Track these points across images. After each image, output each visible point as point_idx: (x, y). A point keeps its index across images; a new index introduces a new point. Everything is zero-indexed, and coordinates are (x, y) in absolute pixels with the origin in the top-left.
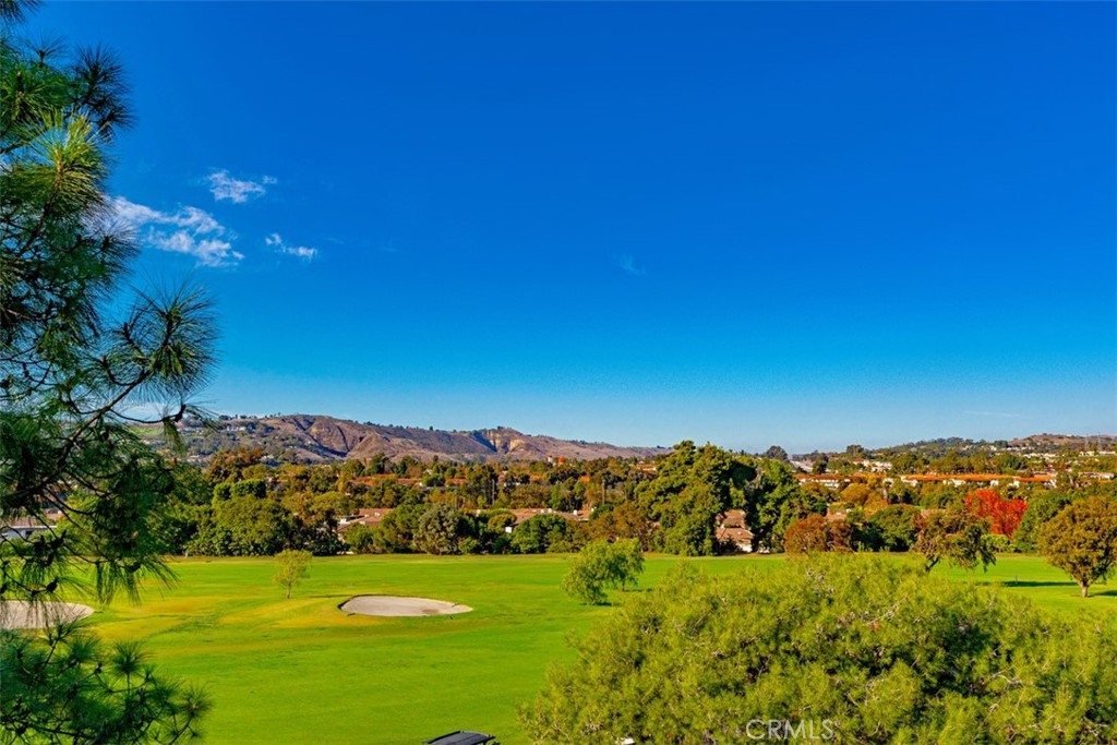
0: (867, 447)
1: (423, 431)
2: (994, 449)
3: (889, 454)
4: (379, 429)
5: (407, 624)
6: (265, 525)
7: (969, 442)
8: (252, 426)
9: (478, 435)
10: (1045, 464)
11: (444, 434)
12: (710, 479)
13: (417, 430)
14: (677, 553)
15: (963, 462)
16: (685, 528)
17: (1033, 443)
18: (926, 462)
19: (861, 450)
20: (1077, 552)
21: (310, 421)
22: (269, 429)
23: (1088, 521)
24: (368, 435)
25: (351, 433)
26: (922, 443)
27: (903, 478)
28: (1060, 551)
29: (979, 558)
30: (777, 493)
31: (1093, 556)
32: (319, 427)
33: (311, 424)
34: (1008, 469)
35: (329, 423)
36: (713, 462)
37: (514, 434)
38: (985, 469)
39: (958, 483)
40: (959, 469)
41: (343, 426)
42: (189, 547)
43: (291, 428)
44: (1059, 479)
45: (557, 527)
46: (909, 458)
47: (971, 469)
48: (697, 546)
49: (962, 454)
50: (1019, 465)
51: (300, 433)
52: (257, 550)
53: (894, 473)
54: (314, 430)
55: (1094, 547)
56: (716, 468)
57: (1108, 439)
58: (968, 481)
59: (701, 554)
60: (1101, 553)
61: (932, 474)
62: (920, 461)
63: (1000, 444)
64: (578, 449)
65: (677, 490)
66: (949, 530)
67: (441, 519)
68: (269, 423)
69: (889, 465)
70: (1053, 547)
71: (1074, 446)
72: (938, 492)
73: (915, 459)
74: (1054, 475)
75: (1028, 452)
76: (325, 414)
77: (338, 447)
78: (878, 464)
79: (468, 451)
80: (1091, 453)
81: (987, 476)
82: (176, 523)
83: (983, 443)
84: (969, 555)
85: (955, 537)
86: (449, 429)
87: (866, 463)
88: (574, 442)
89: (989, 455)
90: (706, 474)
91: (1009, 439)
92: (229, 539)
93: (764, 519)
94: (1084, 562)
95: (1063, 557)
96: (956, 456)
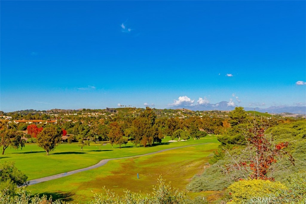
0: (5, 112)
2: (42, 113)
3: (12, 114)
7: (35, 111)
10: (55, 117)
15: (33, 116)
17: (53, 112)
18: (22, 116)
19: (3, 113)
20: (46, 142)
23: (49, 134)
26: (22, 111)
27: (14, 121)
28: (41, 142)
29: (20, 145)
31: (50, 143)
34: (45, 119)
38: (38, 119)
39: (30, 123)
40: (31, 119)
46: (17, 115)
47: (35, 119)
49: (33, 115)
50: (48, 117)
53: (12, 120)
55: (50, 141)
57: (72, 111)
58: (33, 122)
60: (52, 142)
61: (24, 120)
62: (20, 116)
63: (44, 111)
66: (11, 137)
69: (11, 117)
70: (40, 141)
71: (63, 112)
72: (24, 125)
73: (19, 115)
74: (57, 120)
75: (51, 114)
78: (8, 117)
80: (67, 114)
81: (39, 121)
83: (39, 111)
84: (17, 145)
85: (12, 139)
87: (4, 117)
89: (40, 115)
91: (46, 110)
94: (47, 145)
95: (42, 144)
96: (31, 115)
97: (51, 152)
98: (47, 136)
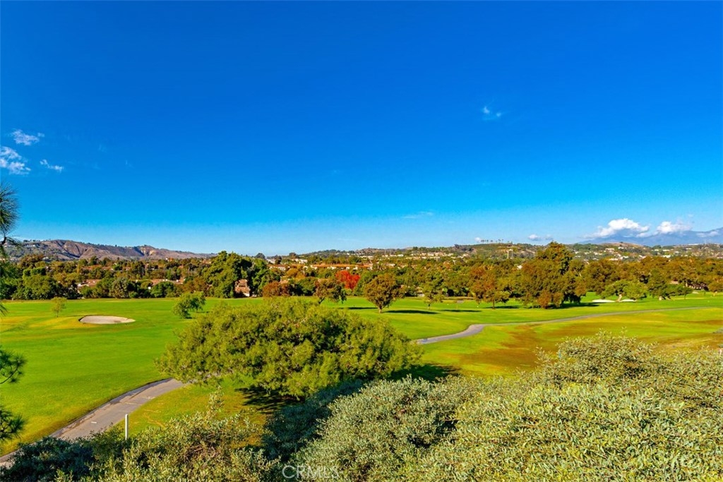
0: (298, 253)
1: (112, 247)
2: (348, 254)
3: (306, 256)
4: (93, 246)
5: (108, 327)
6: (46, 287)
7: (339, 251)
8: (38, 244)
9: (136, 249)
10: (368, 260)
11: (121, 248)
12: (233, 267)
13: (109, 246)
14: (219, 297)
15: (336, 259)
16: (222, 287)
17: (365, 252)
18: (321, 260)
19: (295, 255)
20: (378, 295)
21: (63, 243)
22: (46, 246)
23: (383, 283)
24: (89, 248)
25: (81, 248)
26: (320, 252)
27: (311, 266)
28: (372, 295)
29: (340, 297)
30: (260, 273)
31: (385, 298)
32: (68, 245)
33: (64, 244)
34: (354, 262)
35: (72, 243)
36: (234, 260)
37: (151, 248)
38: (344, 262)
39: (333, 268)
40: (334, 262)
41: (78, 245)
42: (13, 296)
43: (55, 246)
44: (373, 266)
45: (170, 287)
46: (314, 258)
47: (339, 262)
48: (227, 294)
49: (336, 256)
50: (357, 260)
51: (59, 248)
52: (43, 297)
53: (308, 264)
54: (65, 246)
55: (385, 293)
56: (235, 262)
57: (394, 250)
58: (338, 267)
59: (229, 297)
60: (388, 296)
61: (323, 265)
62: (319, 259)
63: (351, 252)
64: (178, 254)
65: (219, 271)
66: (329, 287)
67: (121, 284)
68: (46, 243)
69: (306, 261)
70: (369, 294)
71: (380, 253)
72: (325, 272)
73: (317, 258)
74: (372, 265)
75: (362, 255)
76: (70, 240)
77: (76, 254)
78: (302, 260)
79: (132, 255)
80: (387, 256)
81: (345, 265)
82: (7, 286)
83: (344, 252)
84: (336, 297)
85: (330, 290)
86: (124, 246)
87: (297, 260)
88: (177, 252)
89: (346, 257)
90: (231, 265)
91: (355, 250)
92: (31, 292)
93: (255, 283)
94: (381, 299)
95: (373, 298)
96: (333, 257)
97: (385, 309)
98: (380, 287)
